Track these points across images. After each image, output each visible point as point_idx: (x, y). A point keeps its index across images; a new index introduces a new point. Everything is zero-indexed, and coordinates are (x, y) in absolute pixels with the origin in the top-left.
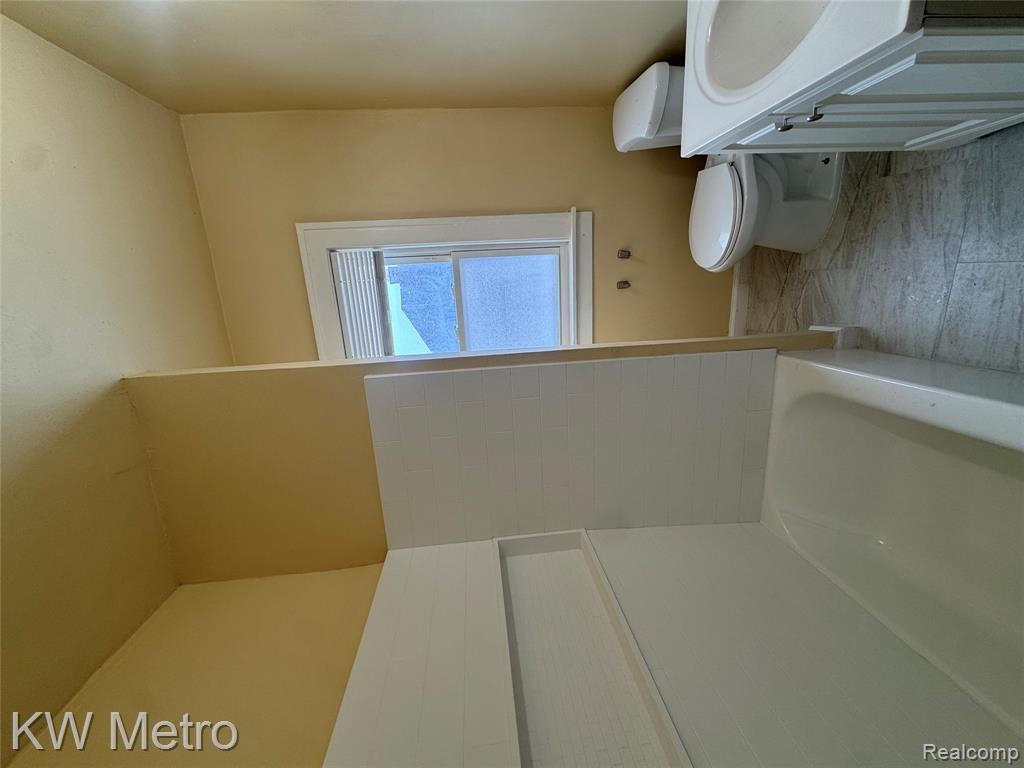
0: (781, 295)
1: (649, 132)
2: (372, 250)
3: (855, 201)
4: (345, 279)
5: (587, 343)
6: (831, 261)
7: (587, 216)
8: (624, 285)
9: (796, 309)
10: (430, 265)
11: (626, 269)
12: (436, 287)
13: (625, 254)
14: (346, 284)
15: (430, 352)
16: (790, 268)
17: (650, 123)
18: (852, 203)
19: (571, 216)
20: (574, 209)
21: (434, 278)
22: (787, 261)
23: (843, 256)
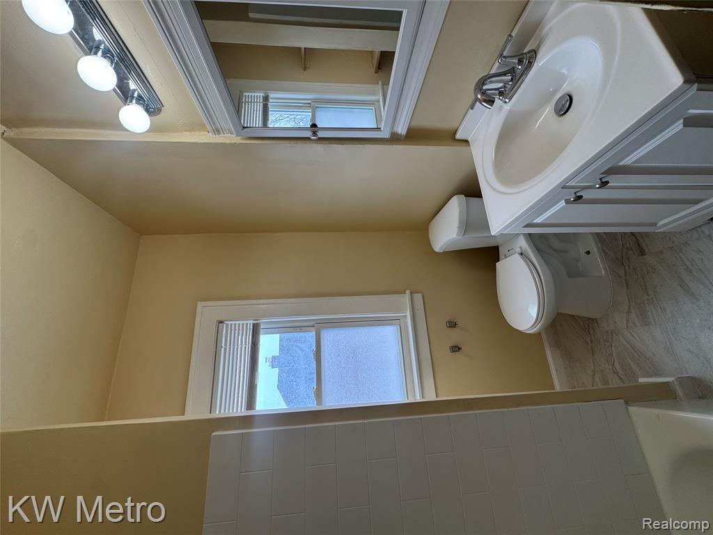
0: (593, 354)
1: (458, 235)
2: (252, 322)
3: (626, 275)
4: (226, 345)
5: (431, 396)
6: (627, 321)
7: (418, 297)
8: (456, 349)
9: (613, 365)
10: (298, 335)
11: (455, 336)
12: (300, 352)
13: (452, 325)
14: (225, 349)
15: (286, 407)
16: (592, 332)
17: (458, 227)
18: (624, 277)
19: (407, 296)
20: (408, 292)
21: (299, 344)
22: (587, 325)
23: (637, 317)
